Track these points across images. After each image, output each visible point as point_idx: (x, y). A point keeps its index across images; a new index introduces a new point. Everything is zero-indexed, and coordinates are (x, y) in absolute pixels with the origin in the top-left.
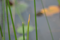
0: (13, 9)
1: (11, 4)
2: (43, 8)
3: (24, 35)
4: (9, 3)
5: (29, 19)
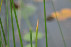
0: (19, 12)
1: (16, 7)
2: (55, 11)
3: (31, 42)
4: (13, 6)
5: (38, 24)
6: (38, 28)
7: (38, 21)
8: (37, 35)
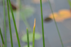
2: (52, 12)
3: (28, 43)
5: (35, 24)
6: (35, 28)
7: (35, 21)
8: (34, 35)
